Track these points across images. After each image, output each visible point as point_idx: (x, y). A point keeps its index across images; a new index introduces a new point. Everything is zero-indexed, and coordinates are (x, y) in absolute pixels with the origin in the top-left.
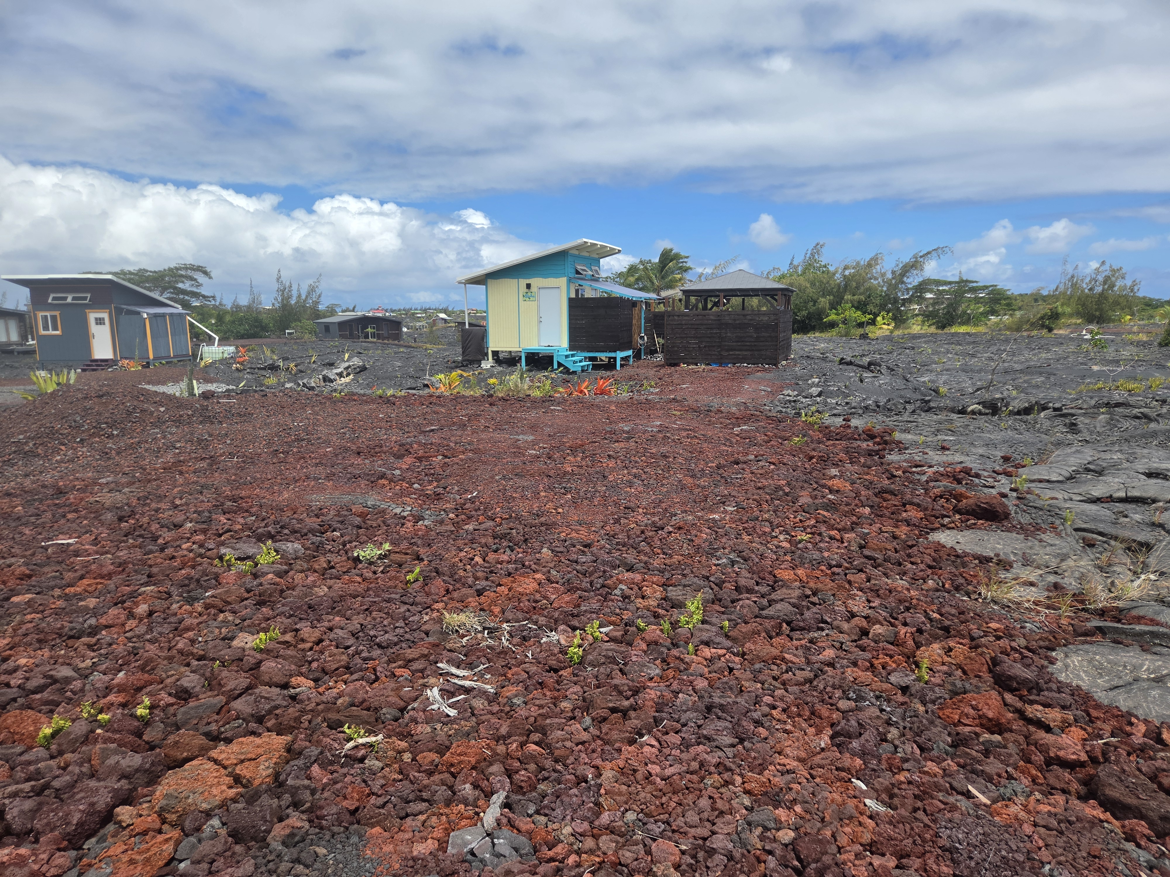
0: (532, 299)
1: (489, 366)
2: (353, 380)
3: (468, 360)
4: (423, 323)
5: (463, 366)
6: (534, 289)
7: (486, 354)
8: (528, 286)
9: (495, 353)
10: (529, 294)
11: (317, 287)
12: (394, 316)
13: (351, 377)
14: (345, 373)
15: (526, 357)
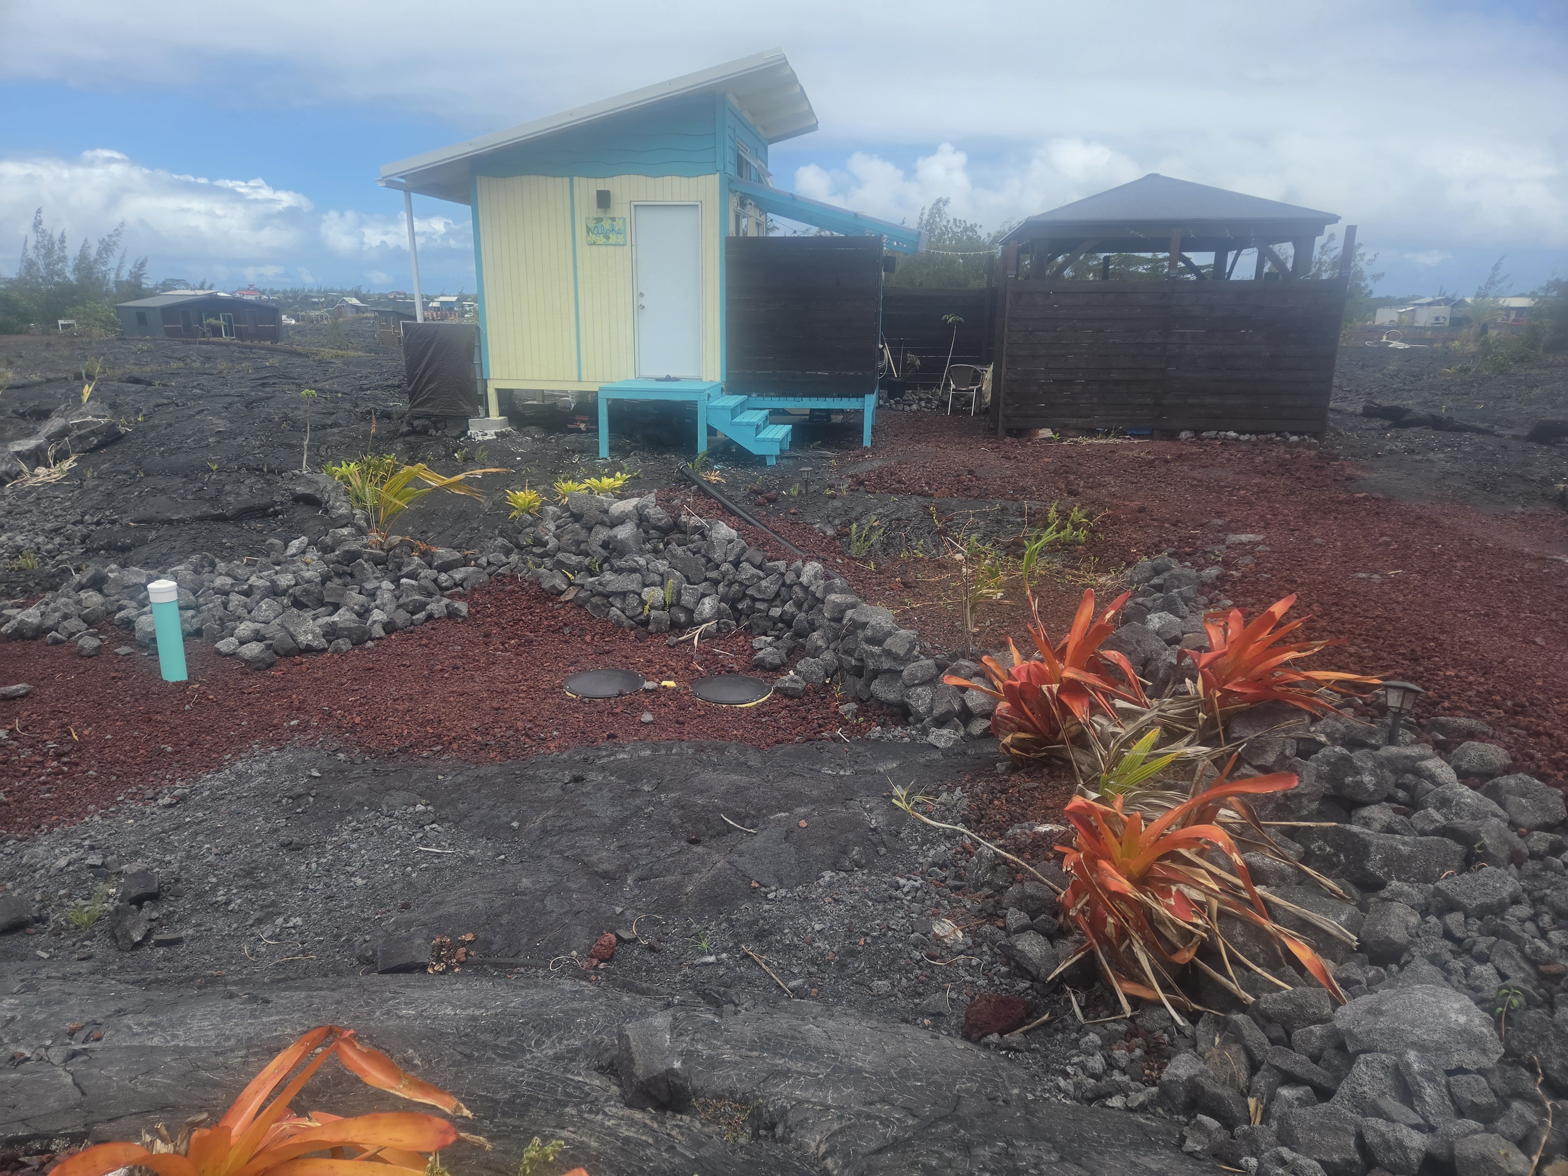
0: (613, 238)
1: (491, 435)
2: (72, 473)
3: (428, 416)
4: (324, 312)
5: (413, 432)
6: (620, 209)
7: (483, 400)
8: (604, 200)
9: (506, 398)
10: (606, 224)
11: (115, 243)
12: (273, 301)
13: (67, 465)
14: (51, 452)
15: (610, 409)
